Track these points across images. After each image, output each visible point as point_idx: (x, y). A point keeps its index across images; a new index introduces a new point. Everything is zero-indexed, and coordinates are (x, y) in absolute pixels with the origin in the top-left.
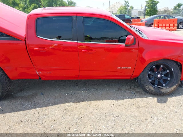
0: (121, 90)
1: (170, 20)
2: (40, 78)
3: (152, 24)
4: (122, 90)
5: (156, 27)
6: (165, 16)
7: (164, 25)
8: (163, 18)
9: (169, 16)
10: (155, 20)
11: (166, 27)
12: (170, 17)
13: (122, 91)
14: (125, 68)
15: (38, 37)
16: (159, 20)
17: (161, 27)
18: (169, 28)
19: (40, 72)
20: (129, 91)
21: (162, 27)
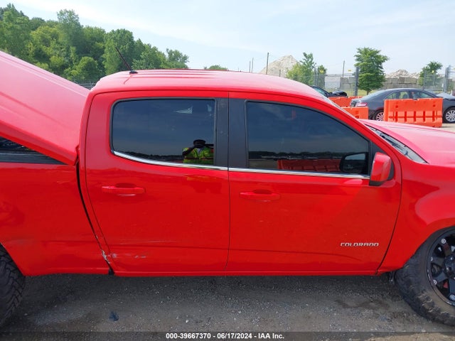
0: (345, 306)
1: (426, 102)
2: (112, 272)
3: (381, 110)
4: (348, 307)
5: (390, 117)
6: (410, 92)
7: (410, 114)
8: (405, 96)
9: (420, 92)
10: (388, 102)
11: (415, 117)
12: (423, 94)
13: (349, 310)
14: (361, 244)
15: (116, 153)
16: (397, 102)
17: (403, 119)
18: (424, 120)
19: (115, 255)
20: (371, 312)
21: (405, 118)
